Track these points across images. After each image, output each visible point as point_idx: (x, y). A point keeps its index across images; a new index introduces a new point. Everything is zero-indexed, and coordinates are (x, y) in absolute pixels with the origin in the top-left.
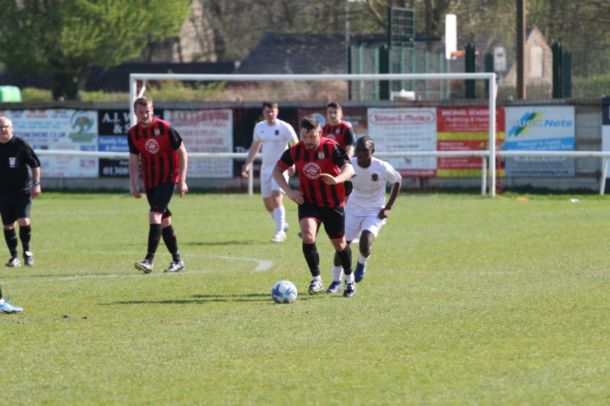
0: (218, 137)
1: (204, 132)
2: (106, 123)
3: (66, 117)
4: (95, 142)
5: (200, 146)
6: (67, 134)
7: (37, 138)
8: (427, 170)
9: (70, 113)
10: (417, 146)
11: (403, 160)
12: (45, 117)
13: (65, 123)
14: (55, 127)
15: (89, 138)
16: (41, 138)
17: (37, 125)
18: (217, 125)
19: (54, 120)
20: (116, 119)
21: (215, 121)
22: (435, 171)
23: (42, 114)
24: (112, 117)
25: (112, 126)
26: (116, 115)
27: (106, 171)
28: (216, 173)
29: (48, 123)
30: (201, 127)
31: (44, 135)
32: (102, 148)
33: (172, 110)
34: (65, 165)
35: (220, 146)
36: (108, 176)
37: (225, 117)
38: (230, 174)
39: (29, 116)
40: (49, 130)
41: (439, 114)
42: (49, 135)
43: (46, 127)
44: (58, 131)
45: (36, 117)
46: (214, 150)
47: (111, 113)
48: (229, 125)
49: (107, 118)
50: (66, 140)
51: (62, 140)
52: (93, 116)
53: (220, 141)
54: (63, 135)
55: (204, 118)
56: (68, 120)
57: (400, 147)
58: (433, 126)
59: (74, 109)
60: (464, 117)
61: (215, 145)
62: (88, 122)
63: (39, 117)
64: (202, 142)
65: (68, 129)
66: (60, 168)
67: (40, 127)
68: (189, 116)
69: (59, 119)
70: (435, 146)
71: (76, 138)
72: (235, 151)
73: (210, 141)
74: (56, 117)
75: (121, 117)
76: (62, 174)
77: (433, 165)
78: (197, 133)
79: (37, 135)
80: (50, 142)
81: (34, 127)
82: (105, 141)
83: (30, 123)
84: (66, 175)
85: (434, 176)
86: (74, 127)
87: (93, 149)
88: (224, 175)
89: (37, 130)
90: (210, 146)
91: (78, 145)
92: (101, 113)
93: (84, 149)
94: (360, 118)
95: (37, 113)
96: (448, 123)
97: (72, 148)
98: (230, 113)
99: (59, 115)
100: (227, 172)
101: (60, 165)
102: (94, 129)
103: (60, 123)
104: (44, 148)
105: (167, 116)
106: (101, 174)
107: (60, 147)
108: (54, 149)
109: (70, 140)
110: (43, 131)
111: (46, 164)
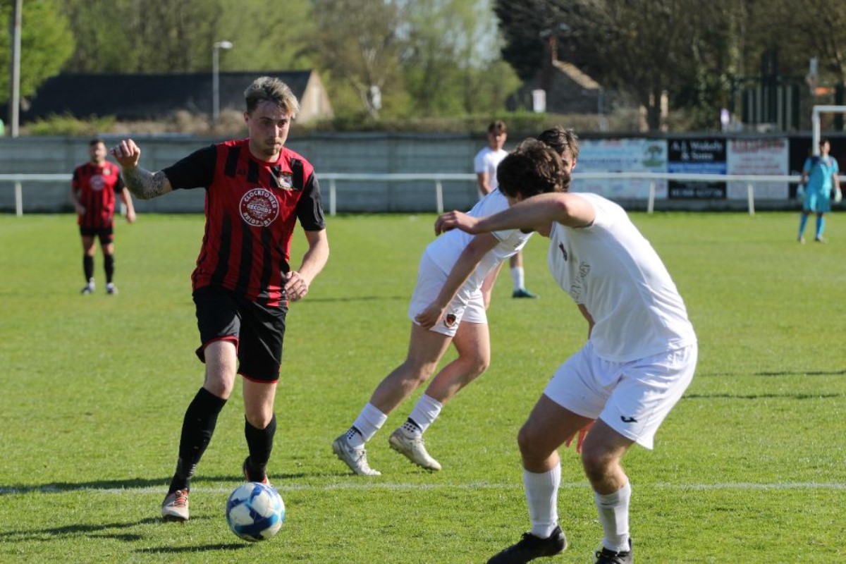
0: (775, 162)
1: (763, 159)
2: (675, 150)
3: (638, 145)
4: (664, 166)
5: (759, 170)
6: (640, 161)
7: (612, 164)
9: (643, 142)
12: (619, 145)
13: (638, 151)
14: (628, 154)
15: (659, 164)
16: (616, 164)
17: (613, 153)
18: (774, 152)
19: (628, 148)
20: (684, 146)
21: (772, 149)
23: (617, 143)
24: (680, 145)
25: (680, 153)
26: (684, 143)
27: (676, 192)
28: (773, 195)
29: (622, 151)
30: (761, 153)
31: (619, 161)
32: (671, 171)
33: (734, 139)
35: (778, 170)
36: (677, 198)
37: (782, 145)
38: (786, 195)
40: (624, 157)
42: (623, 161)
43: (620, 154)
44: (631, 158)
45: (612, 146)
46: (772, 174)
47: (679, 141)
48: (785, 151)
49: (676, 146)
50: (639, 166)
51: (635, 165)
52: (663, 145)
53: (777, 166)
54: (635, 161)
55: (763, 146)
56: (641, 148)
61: (772, 169)
62: (658, 150)
63: (615, 146)
64: (760, 166)
65: (641, 156)
67: (615, 154)
68: (749, 144)
69: (632, 147)
71: (648, 163)
72: (790, 174)
73: (767, 167)
74: (629, 145)
75: (688, 145)
78: (755, 160)
79: (612, 161)
80: (623, 167)
82: (674, 166)
86: (646, 153)
87: (662, 172)
88: (782, 197)
89: (612, 157)
90: (768, 170)
91: (649, 169)
92: (671, 142)
93: (654, 172)
95: (613, 142)
97: (645, 171)
98: (786, 142)
99: (632, 144)
100: (783, 194)
101: (633, 187)
102: (664, 156)
103: (633, 151)
104: (619, 171)
105: (730, 145)
106: (670, 196)
107: (632, 171)
108: (627, 172)
109: (642, 165)
110: (618, 157)
111: (620, 187)
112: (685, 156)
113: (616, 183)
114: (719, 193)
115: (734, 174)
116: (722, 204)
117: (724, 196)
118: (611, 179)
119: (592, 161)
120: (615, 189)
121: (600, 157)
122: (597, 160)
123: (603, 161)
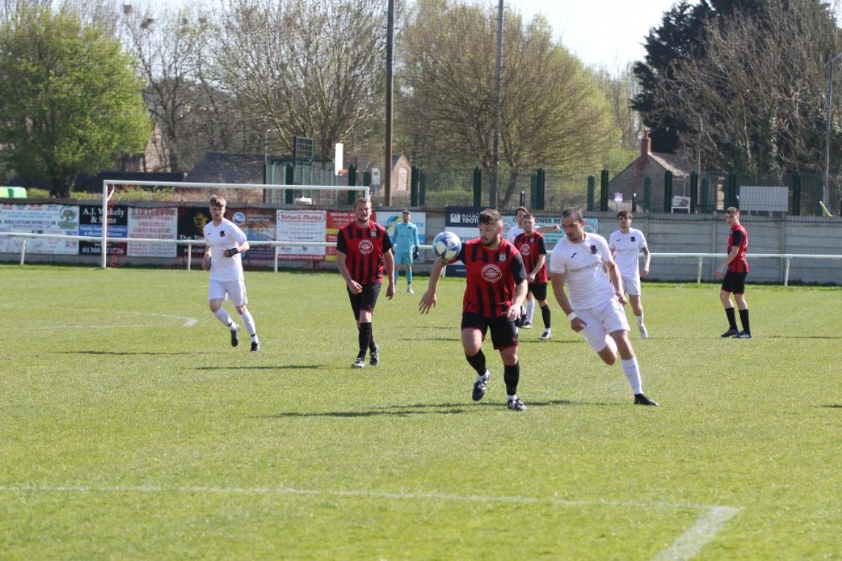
0: (167, 227)
1: (157, 223)
2: (86, 215)
3: (56, 210)
4: (77, 229)
5: (153, 234)
6: (57, 223)
7: (34, 225)
8: (318, 256)
9: (59, 207)
10: (312, 238)
11: (301, 248)
12: (41, 209)
13: (56, 215)
14: (48, 217)
15: (72, 226)
16: (38, 225)
17: (35, 216)
18: (166, 219)
19: (48, 212)
20: (93, 213)
21: (165, 216)
22: (324, 256)
23: (39, 208)
24: (90, 211)
25: (89, 217)
26: (93, 209)
27: (85, 250)
28: (165, 253)
29: (43, 214)
30: (154, 220)
31: (40, 222)
32: (81, 233)
33: (133, 207)
34: (55, 245)
35: (168, 234)
36: (86, 254)
37: (173, 213)
38: (175, 255)
39: (29, 209)
40: (44, 220)
41: (328, 215)
42: (43, 223)
43: (41, 217)
44: (50, 220)
45: (35, 209)
46: (163, 237)
47: (89, 208)
48: (175, 218)
49: (86, 211)
50: (56, 227)
51: (53, 227)
52: (76, 209)
53: (168, 230)
54: (54, 223)
55: (157, 214)
56: (58, 212)
57: (300, 238)
58: (324, 224)
59: (63, 204)
60: (346, 217)
61: (164, 234)
62: (72, 214)
63: (37, 210)
64: (155, 231)
65: (58, 219)
66: (51, 247)
67: (37, 217)
68: (146, 211)
69: (51, 212)
70: (324, 238)
71: (63, 225)
72: (179, 238)
73: (160, 230)
74: (49, 210)
75: (96, 211)
76: (52, 251)
77: (323, 252)
78: (151, 224)
79: (35, 222)
80: (44, 228)
81: (33, 217)
82: (84, 228)
83: (30, 214)
84: (55, 252)
85: (323, 260)
86: (62, 218)
87: (75, 234)
88: (171, 256)
89: (35, 219)
90: (161, 234)
91: (65, 230)
92: (82, 208)
93: (68, 233)
94: (270, 216)
95: (36, 207)
96: (335, 222)
97: (60, 232)
98: (176, 210)
99: (51, 208)
100: (173, 253)
101: (51, 245)
102: (77, 219)
103: (52, 214)
104: (40, 232)
105: (130, 211)
106: (81, 253)
107: (51, 232)
108: (47, 233)
109: (59, 227)
110: (39, 219)
111: (41, 244)
112: (94, 220)
113: (37, 241)
114: (121, 251)
115: (132, 236)
116: (123, 260)
117: (125, 253)
118: (33, 237)
119: (19, 222)
120: (37, 246)
121: (25, 219)
122: (23, 221)
123: (28, 222)
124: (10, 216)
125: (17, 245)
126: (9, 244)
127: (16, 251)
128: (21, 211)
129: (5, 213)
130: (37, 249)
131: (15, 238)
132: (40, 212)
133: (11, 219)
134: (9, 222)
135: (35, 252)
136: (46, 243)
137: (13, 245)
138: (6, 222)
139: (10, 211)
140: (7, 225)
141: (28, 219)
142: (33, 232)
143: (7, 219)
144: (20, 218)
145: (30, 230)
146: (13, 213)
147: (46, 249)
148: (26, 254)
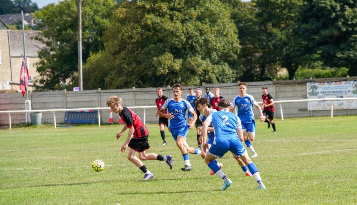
3: (350, 84)
6: (351, 91)
7: (338, 93)
9: (352, 82)
12: (341, 84)
13: (350, 86)
14: (345, 88)
16: (340, 93)
17: (338, 88)
19: (345, 85)
23: (340, 83)
29: (342, 87)
31: (341, 92)
34: (350, 104)
39: (335, 84)
40: (343, 90)
42: (343, 92)
43: (342, 88)
44: (347, 90)
45: (338, 84)
50: (351, 93)
51: (349, 94)
54: (349, 91)
59: (353, 80)
63: (339, 84)
65: (351, 89)
66: (348, 105)
67: (340, 89)
74: (346, 84)
76: (349, 108)
79: (338, 92)
80: (344, 95)
81: (337, 89)
83: (335, 87)
84: (351, 108)
86: (354, 88)
89: (338, 90)
95: (338, 83)
97: (353, 97)
99: (347, 83)
101: (348, 104)
103: (348, 86)
104: (342, 97)
107: (348, 97)
108: (345, 97)
109: (352, 94)
110: (341, 90)
111: (342, 104)
118: (338, 100)
119: (329, 92)
120: (340, 105)
121: (332, 90)
122: (331, 91)
123: (334, 92)
124: (324, 89)
125: (329, 105)
126: (324, 105)
127: (328, 109)
128: (330, 86)
129: (321, 88)
130: (341, 107)
131: (327, 102)
132: (341, 86)
133: (324, 91)
134: (323, 92)
135: (339, 109)
136: (345, 102)
137: (326, 105)
138: (321, 93)
139: (324, 86)
140: (322, 94)
141: (334, 90)
142: (337, 97)
143: (322, 91)
144: (329, 90)
145: (336, 96)
146: (325, 87)
147: (345, 106)
148: (334, 110)
